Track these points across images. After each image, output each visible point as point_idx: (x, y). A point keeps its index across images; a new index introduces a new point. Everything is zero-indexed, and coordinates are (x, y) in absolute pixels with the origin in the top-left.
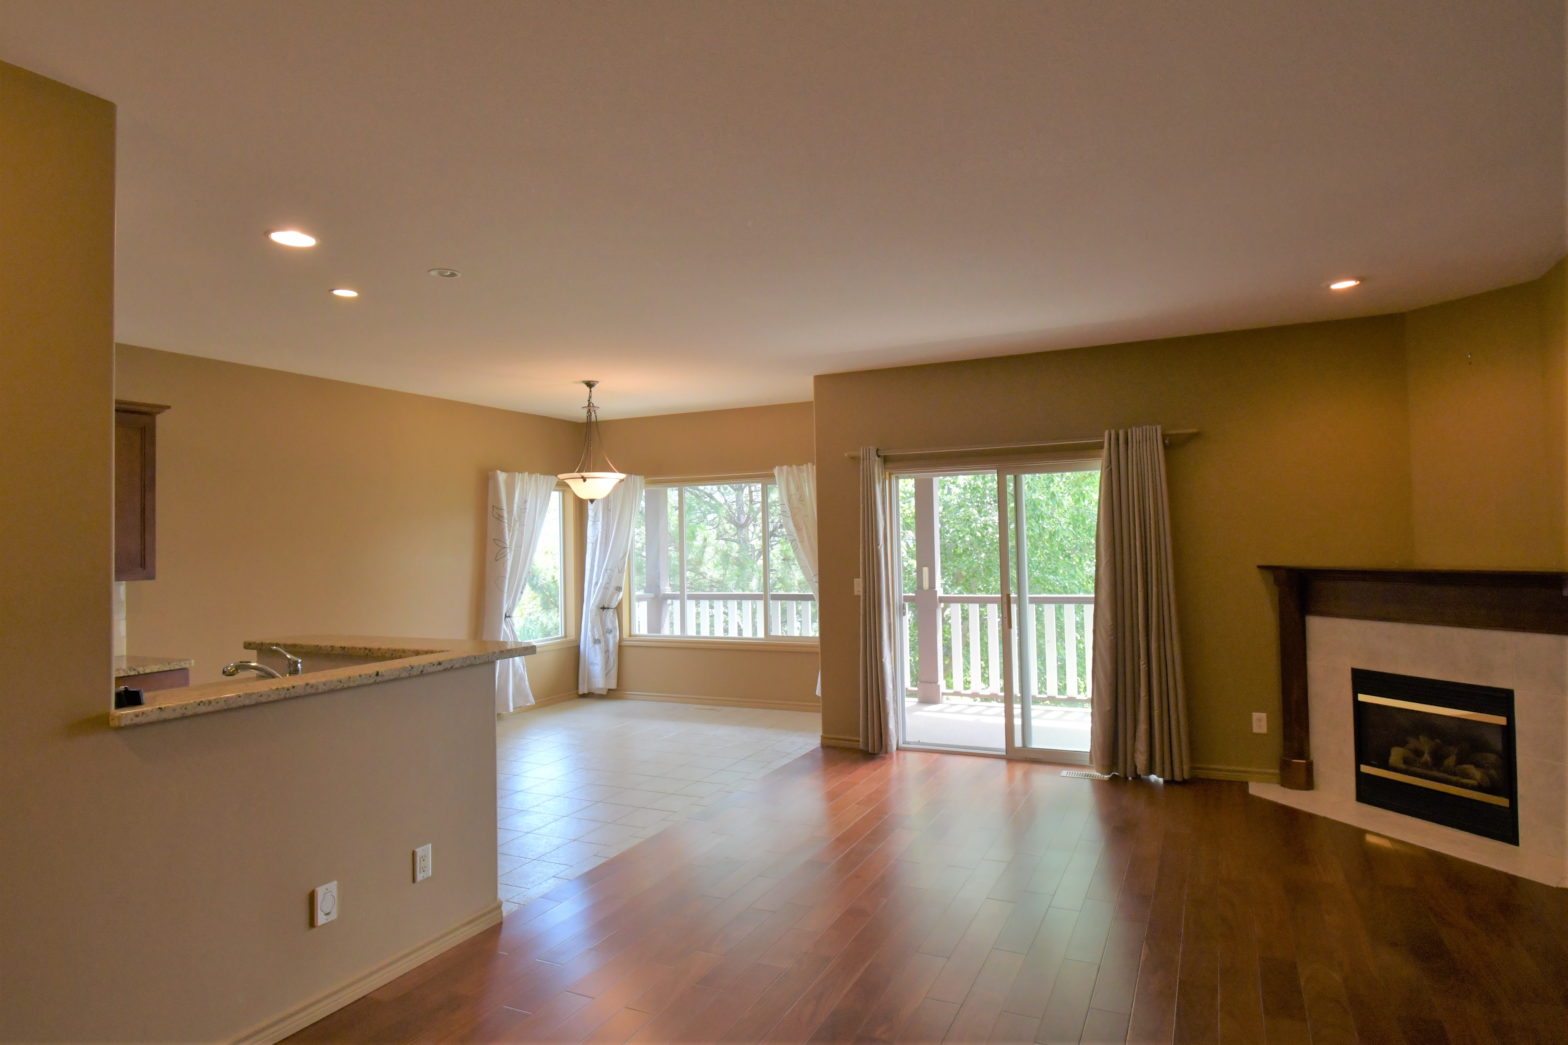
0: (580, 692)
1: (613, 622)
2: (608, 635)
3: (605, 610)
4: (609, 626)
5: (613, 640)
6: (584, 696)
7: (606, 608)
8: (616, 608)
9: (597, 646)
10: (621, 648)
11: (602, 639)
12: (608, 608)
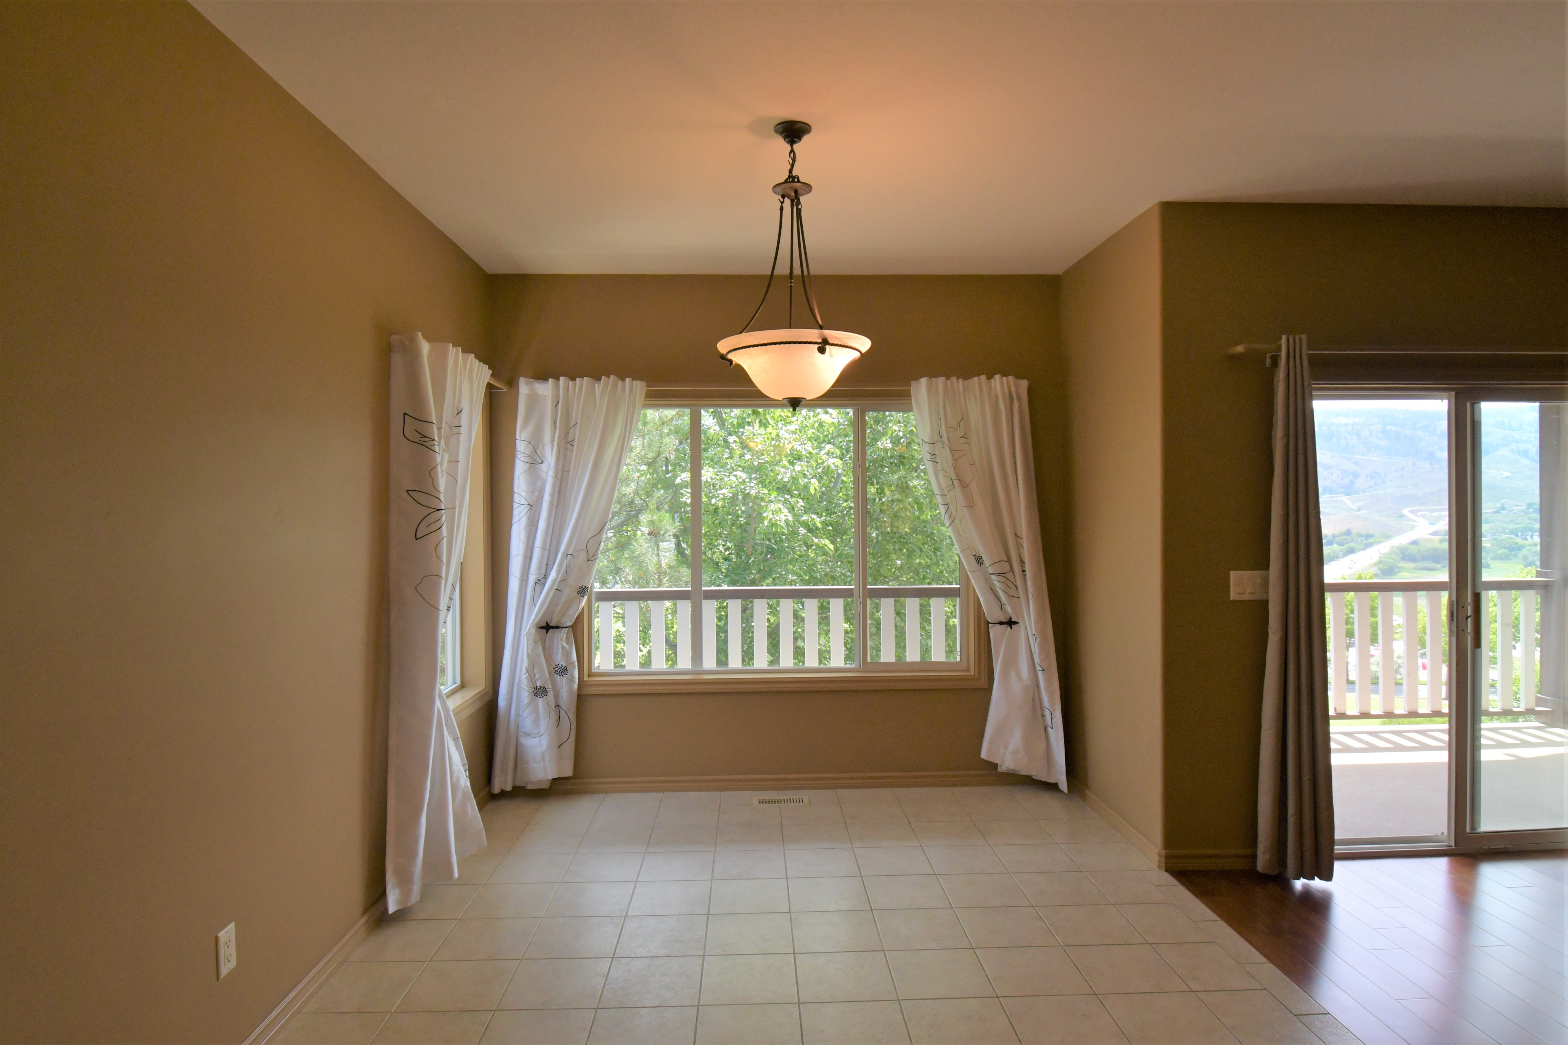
0: (496, 790)
1: (567, 654)
2: (558, 678)
3: (551, 630)
4: (559, 659)
5: (568, 687)
6: (503, 794)
7: (553, 627)
8: (571, 626)
9: (540, 702)
10: (581, 698)
11: (549, 686)
12: (557, 627)
